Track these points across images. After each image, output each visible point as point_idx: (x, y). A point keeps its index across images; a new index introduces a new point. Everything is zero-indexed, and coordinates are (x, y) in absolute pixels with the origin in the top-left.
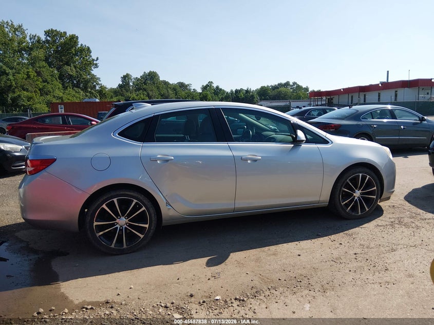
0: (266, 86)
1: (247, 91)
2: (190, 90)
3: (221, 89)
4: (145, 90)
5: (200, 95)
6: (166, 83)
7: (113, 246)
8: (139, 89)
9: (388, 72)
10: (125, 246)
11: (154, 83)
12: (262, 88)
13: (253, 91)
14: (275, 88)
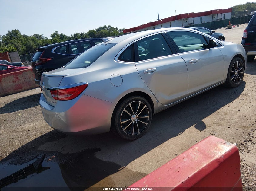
0: (92, 30)
1: (82, 35)
2: (43, 38)
3: (64, 35)
4: (12, 43)
5: (52, 41)
6: (25, 36)
7: (133, 135)
8: (8, 43)
9: (158, 13)
10: (139, 133)
11: (17, 37)
12: (90, 31)
13: (85, 34)
14: (98, 30)
